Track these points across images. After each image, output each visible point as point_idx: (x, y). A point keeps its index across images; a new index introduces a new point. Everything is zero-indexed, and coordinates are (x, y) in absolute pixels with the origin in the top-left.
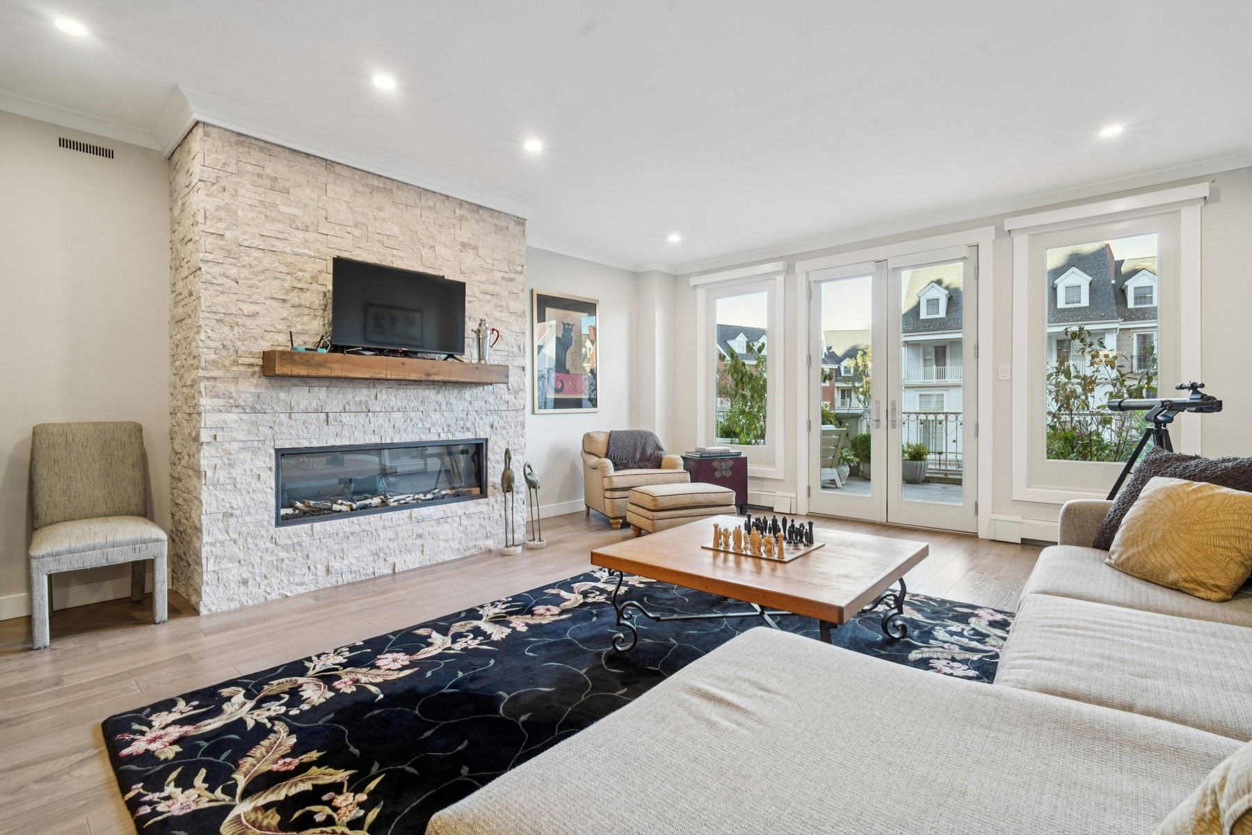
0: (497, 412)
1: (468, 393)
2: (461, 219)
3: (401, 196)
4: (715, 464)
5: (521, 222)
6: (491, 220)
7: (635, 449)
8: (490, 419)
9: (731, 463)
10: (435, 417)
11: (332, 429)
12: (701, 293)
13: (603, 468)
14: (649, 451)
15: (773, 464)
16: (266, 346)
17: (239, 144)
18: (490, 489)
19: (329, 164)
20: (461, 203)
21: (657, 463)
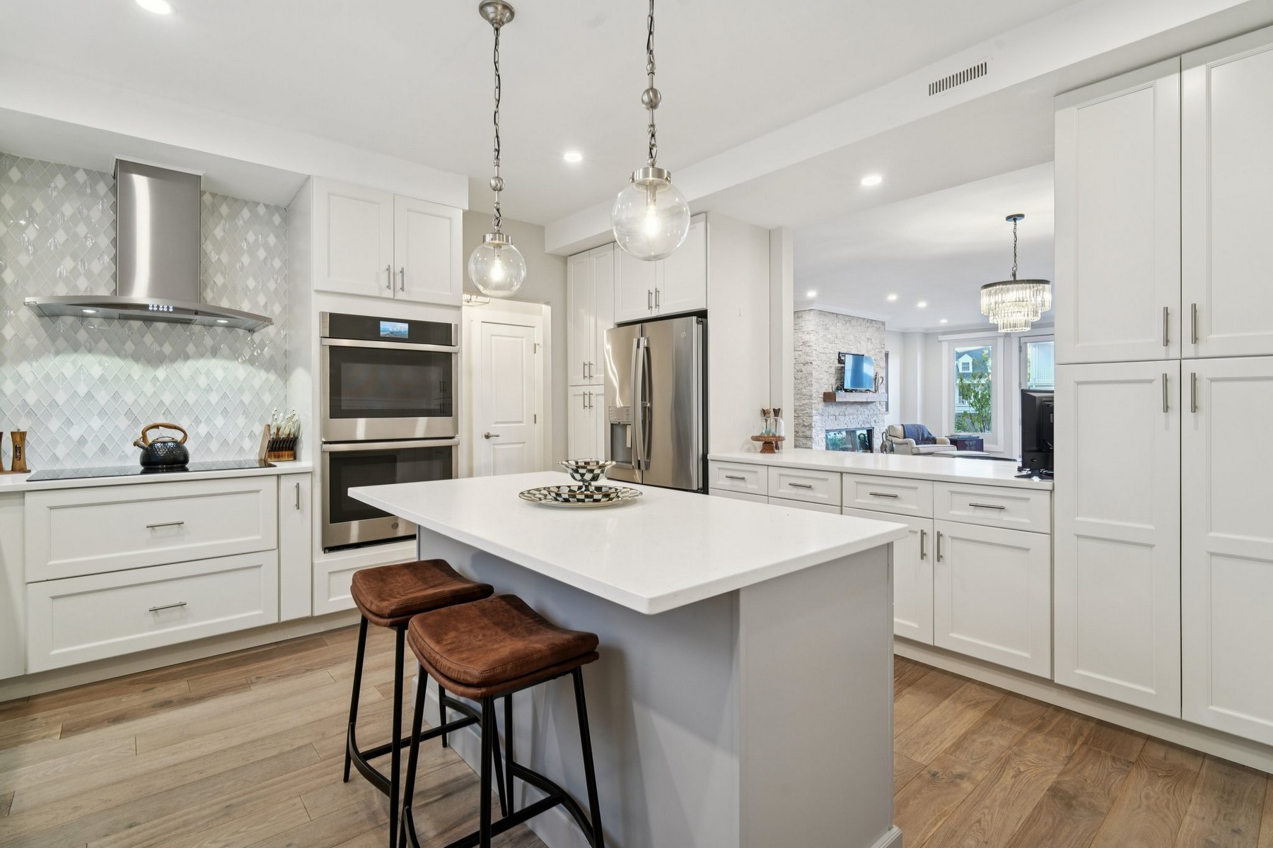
0: (876, 415)
1: (869, 406)
2: (868, 327)
3: (854, 322)
4: (967, 443)
5: (883, 324)
6: (876, 325)
7: (918, 434)
8: (875, 418)
9: (975, 442)
10: (860, 416)
11: (836, 423)
12: (945, 345)
13: (911, 443)
14: (926, 436)
15: (997, 444)
16: (824, 390)
17: (820, 314)
18: (874, 451)
19: (837, 315)
20: (868, 320)
21: (934, 441)
